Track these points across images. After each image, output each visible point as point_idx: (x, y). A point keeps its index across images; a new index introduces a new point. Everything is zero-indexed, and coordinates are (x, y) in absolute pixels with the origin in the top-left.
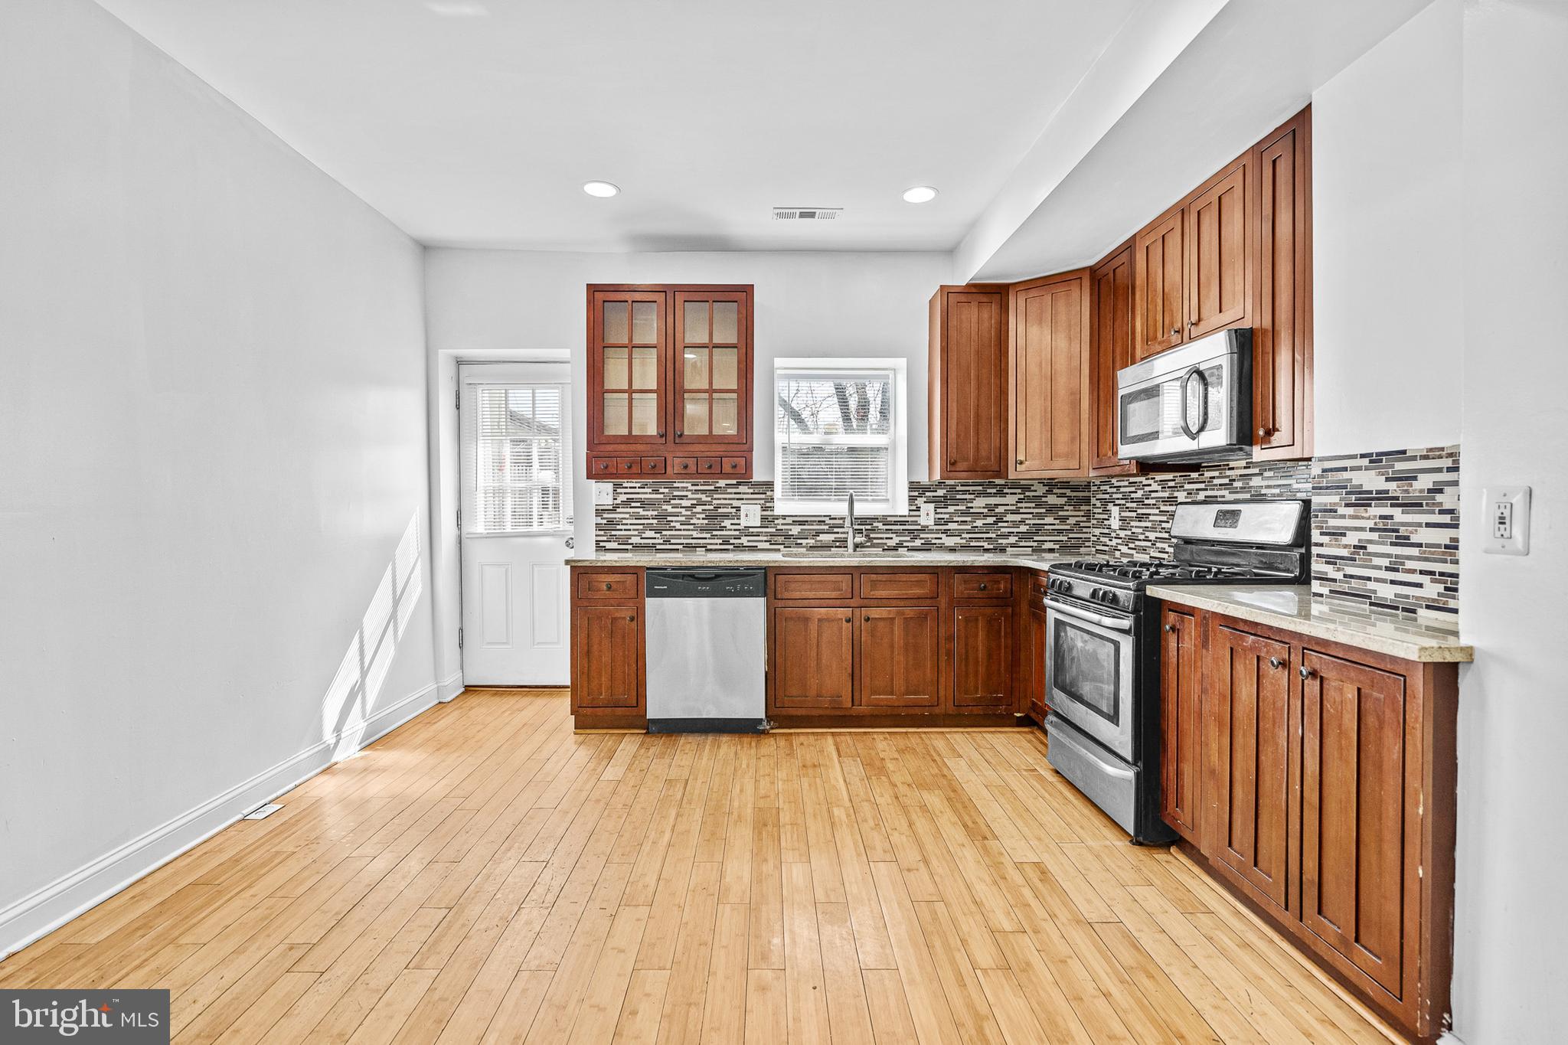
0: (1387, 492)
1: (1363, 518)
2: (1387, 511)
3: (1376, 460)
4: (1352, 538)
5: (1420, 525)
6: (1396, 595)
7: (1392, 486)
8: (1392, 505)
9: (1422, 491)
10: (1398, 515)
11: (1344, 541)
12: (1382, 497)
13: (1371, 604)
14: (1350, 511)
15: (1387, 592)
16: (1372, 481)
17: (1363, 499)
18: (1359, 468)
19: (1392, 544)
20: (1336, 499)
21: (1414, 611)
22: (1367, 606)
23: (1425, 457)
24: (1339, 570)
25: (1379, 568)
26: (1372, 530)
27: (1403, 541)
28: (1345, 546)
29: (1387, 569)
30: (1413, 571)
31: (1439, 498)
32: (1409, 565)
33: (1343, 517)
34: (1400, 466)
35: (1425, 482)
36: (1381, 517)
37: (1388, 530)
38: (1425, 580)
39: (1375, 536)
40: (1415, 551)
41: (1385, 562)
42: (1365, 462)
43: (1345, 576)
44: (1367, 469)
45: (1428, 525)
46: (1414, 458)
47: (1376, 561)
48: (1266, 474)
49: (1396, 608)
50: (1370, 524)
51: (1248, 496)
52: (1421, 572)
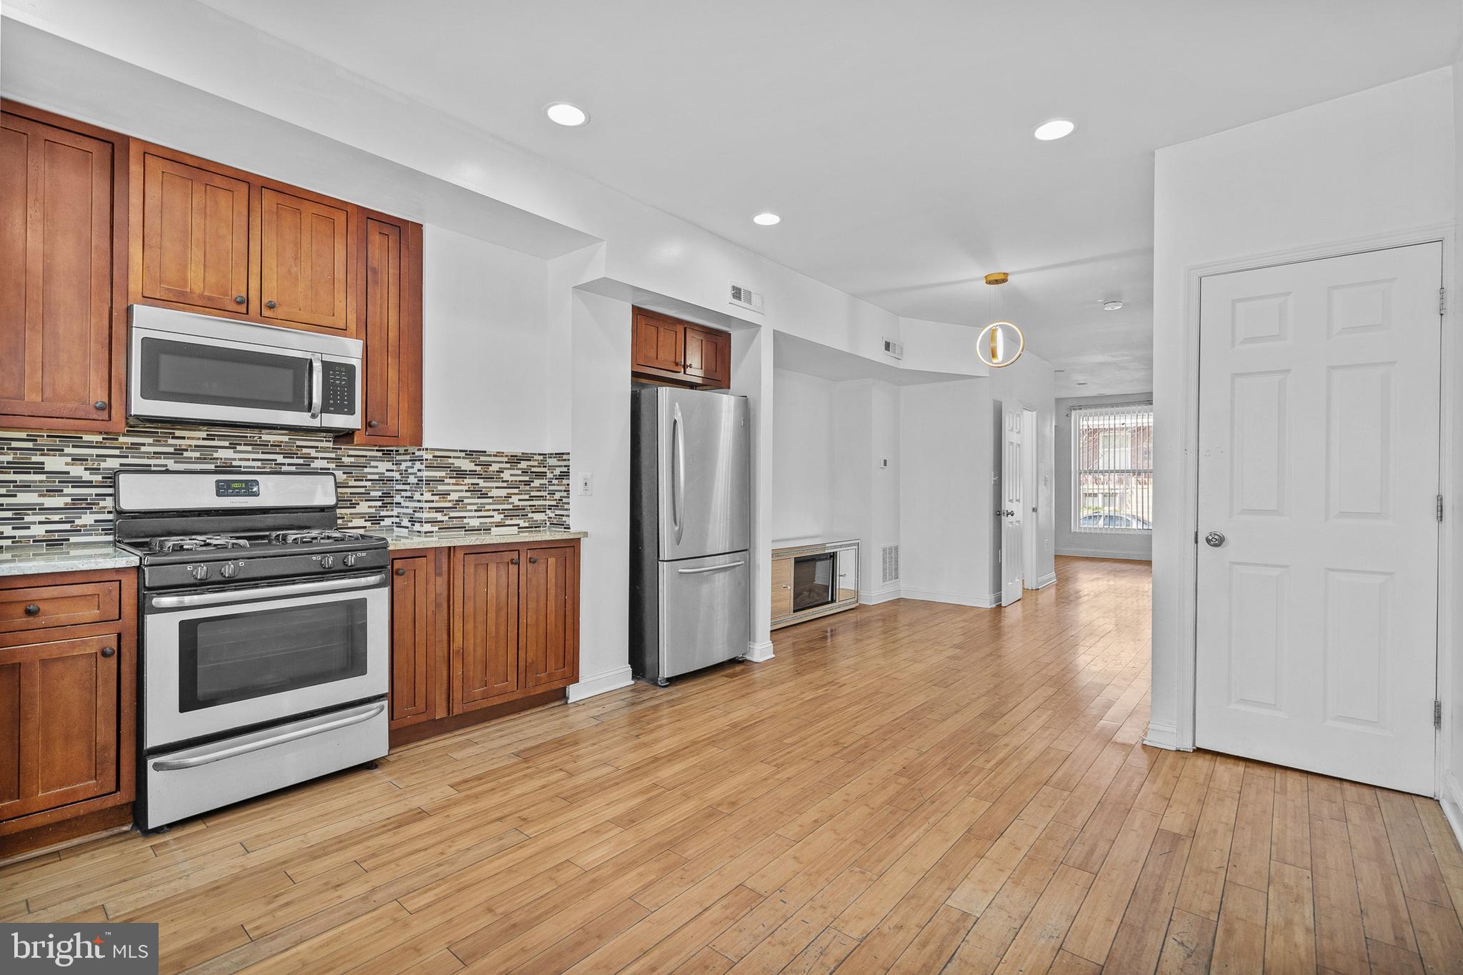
0: (476, 471)
1: (461, 485)
2: (476, 481)
3: (469, 454)
4: (454, 496)
5: (493, 488)
6: (480, 523)
7: (478, 468)
8: (478, 478)
9: (494, 472)
10: (481, 482)
11: (449, 498)
12: (473, 473)
13: (465, 531)
14: (453, 481)
15: (475, 523)
16: (466, 465)
17: (460, 474)
18: (460, 458)
19: (478, 498)
20: (443, 474)
21: (490, 530)
22: (464, 532)
23: (496, 456)
24: (445, 515)
25: (471, 511)
26: (466, 491)
27: (484, 496)
28: (450, 501)
29: (476, 511)
30: (489, 510)
31: (502, 475)
32: (487, 507)
33: (449, 484)
34: (482, 458)
35: (495, 467)
36: (472, 484)
37: (476, 491)
38: (495, 513)
39: (469, 494)
40: (490, 501)
41: (475, 507)
42: (463, 454)
43: (449, 518)
44: (463, 458)
45: (497, 488)
46: (490, 455)
47: (469, 507)
48: (239, 448)
49: (481, 530)
50: (466, 488)
51: (212, 467)
52: (494, 510)
